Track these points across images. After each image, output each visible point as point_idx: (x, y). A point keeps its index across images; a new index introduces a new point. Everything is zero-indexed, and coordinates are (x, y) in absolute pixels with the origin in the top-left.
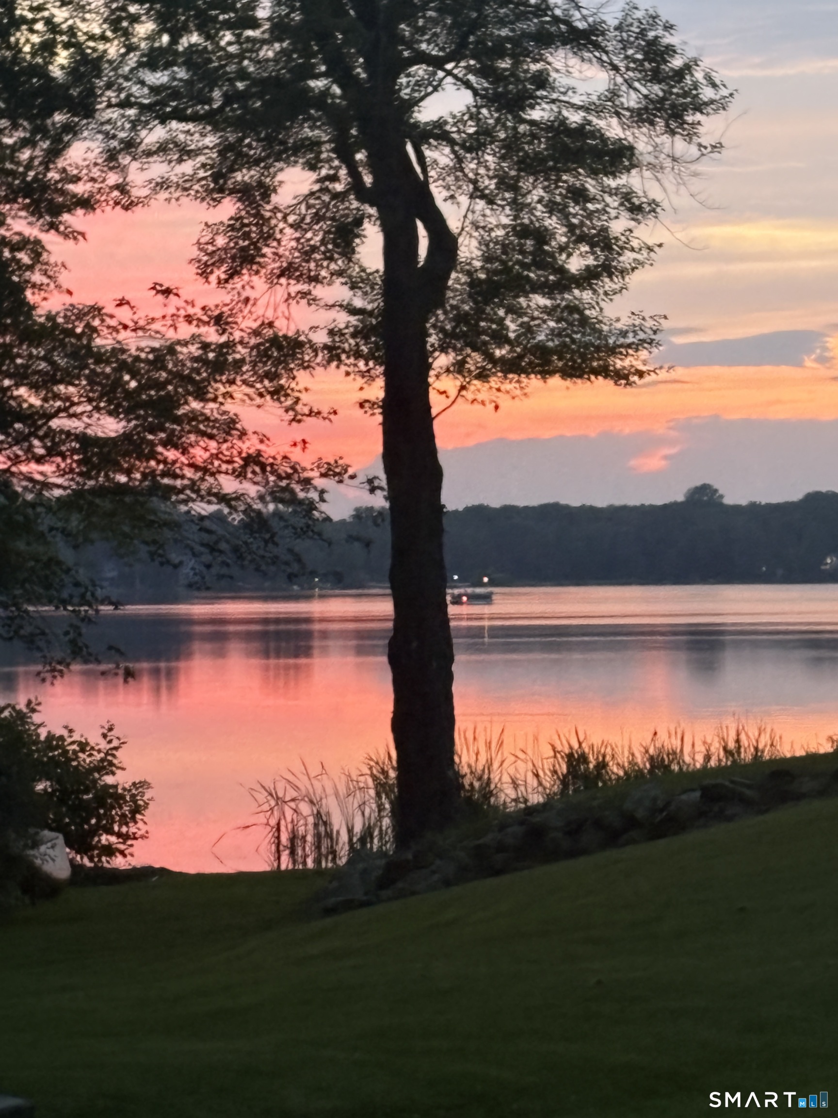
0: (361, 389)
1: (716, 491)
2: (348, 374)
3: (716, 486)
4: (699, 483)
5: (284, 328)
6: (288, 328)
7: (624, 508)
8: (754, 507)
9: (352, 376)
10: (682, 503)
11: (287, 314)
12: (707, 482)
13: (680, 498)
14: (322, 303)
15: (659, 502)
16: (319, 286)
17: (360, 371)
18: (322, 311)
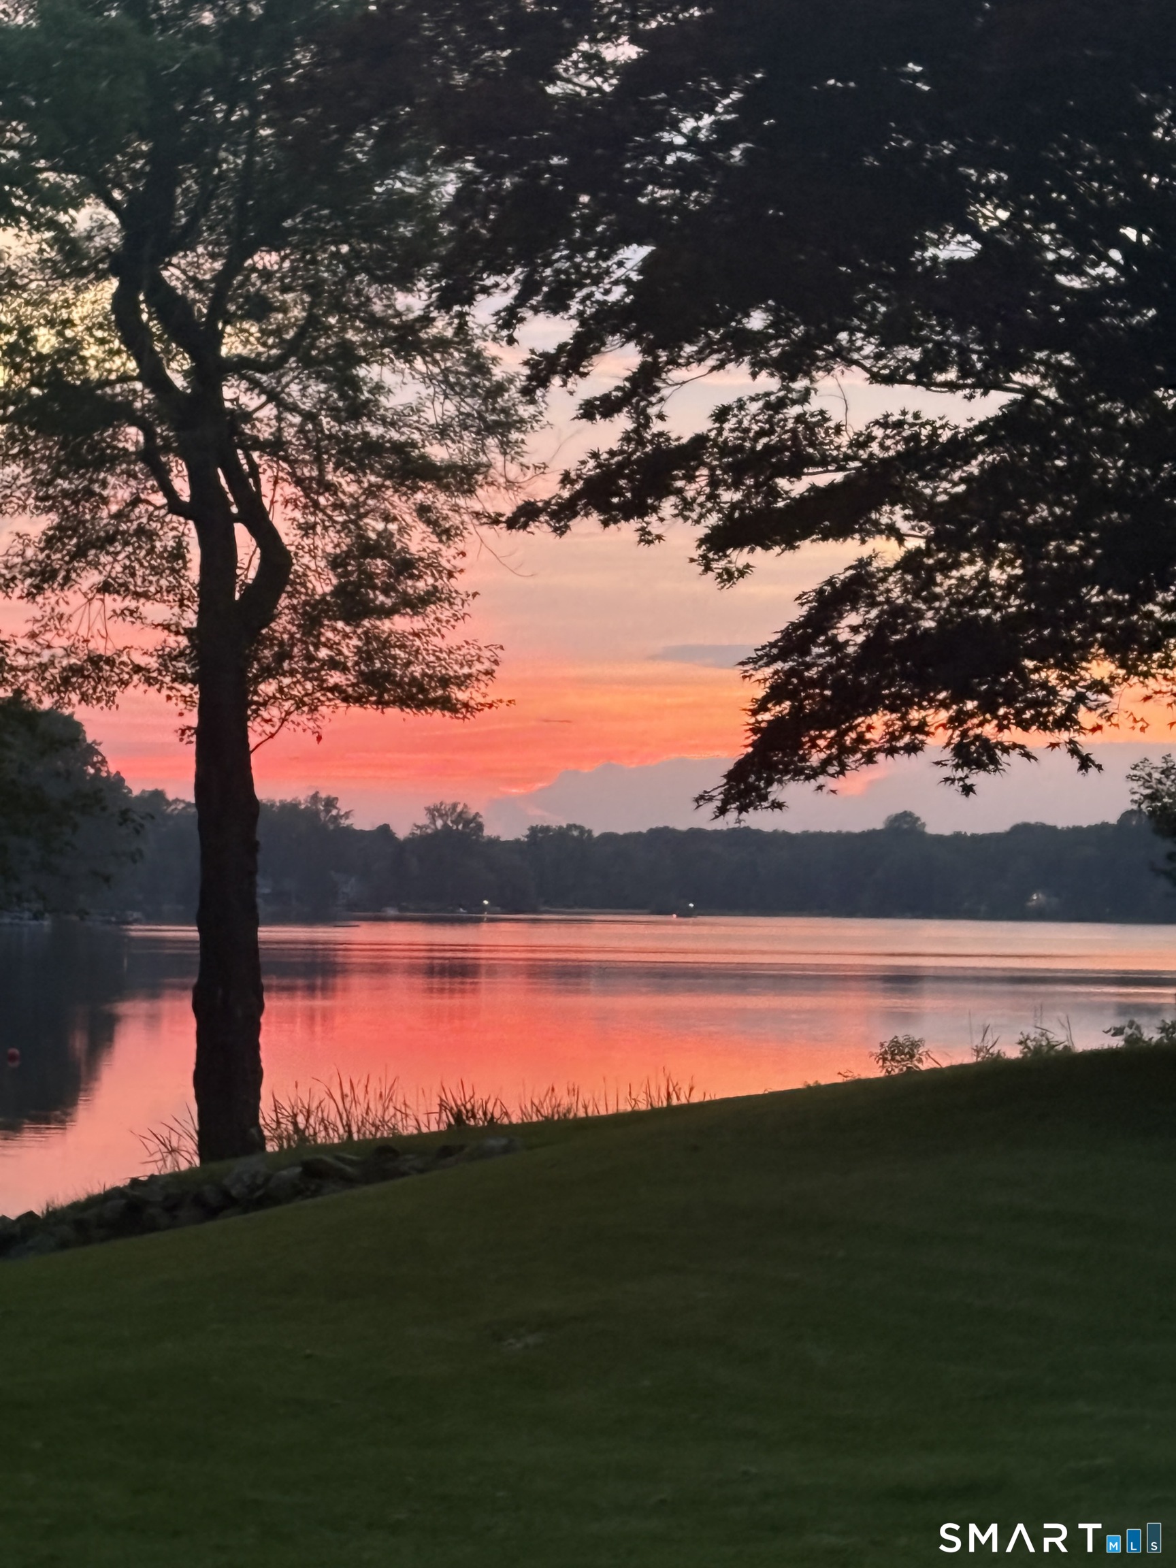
0: (181, 714)
1: (918, 819)
2: (169, 698)
3: (917, 814)
4: (899, 810)
5: (99, 646)
6: (105, 648)
7: (819, 835)
8: (958, 837)
9: (174, 700)
10: (881, 831)
11: (104, 633)
12: (909, 809)
13: (879, 825)
14: (148, 621)
15: (857, 829)
16: (149, 604)
17: (182, 696)
18: (149, 630)
